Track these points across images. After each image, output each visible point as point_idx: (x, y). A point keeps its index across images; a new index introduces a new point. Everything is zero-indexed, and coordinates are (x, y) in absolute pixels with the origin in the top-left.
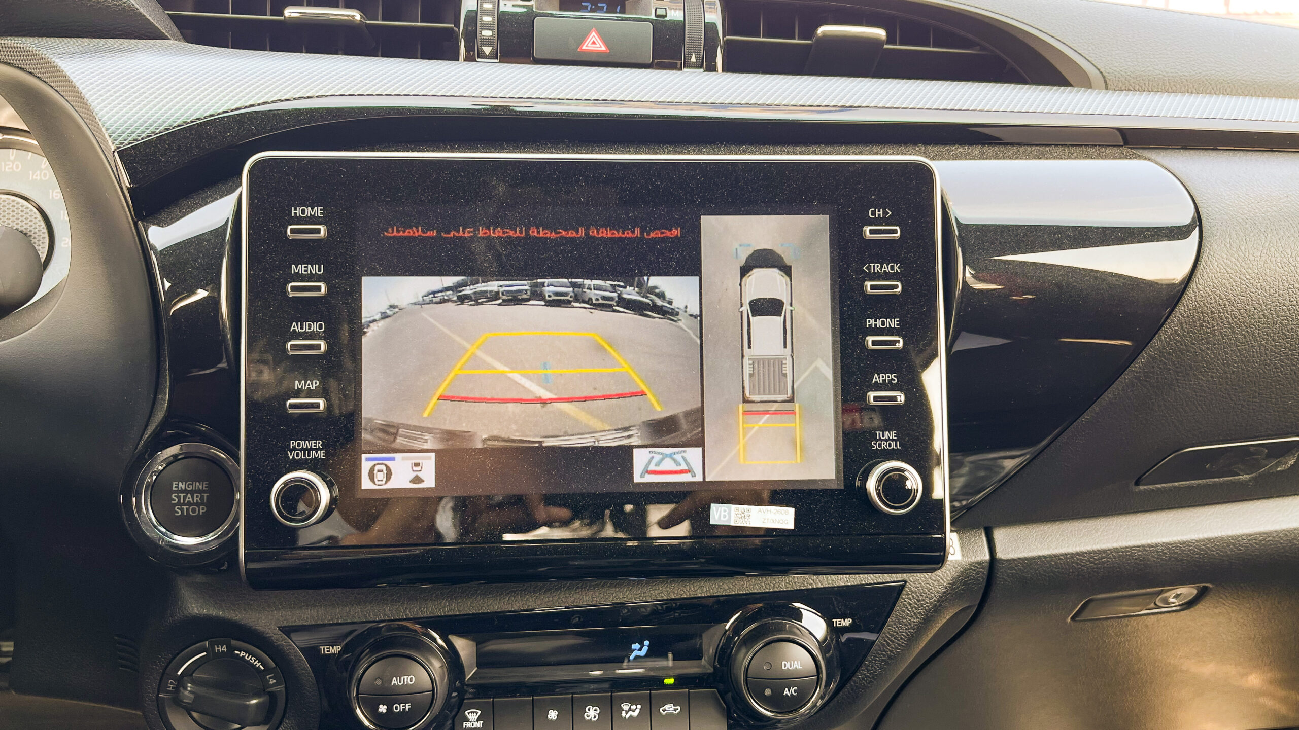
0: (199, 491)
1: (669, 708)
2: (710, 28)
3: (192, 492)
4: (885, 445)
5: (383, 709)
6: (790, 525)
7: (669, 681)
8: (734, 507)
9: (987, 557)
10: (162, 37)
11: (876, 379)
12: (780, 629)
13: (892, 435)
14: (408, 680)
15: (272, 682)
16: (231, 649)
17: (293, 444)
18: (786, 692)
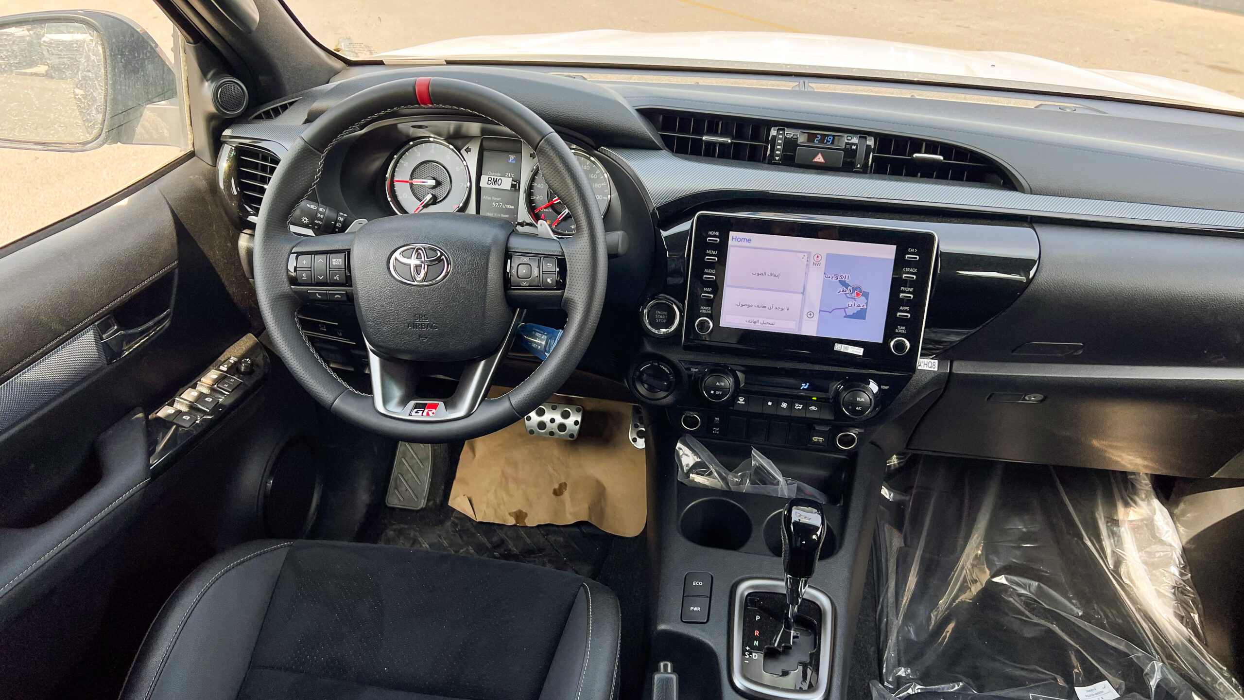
0: (664, 315)
1: (813, 408)
2: (868, 147)
3: (662, 315)
4: (900, 331)
5: (712, 392)
6: (861, 354)
7: (815, 398)
8: (843, 345)
9: (948, 371)
10: (659, 149)
11: (901, 308)
12: (859, 386)
13: (904, 328)
14: (722, 384)
15: (671, 378)
16: (659, 365)
17: (702, 307)
18: (857, 408)
